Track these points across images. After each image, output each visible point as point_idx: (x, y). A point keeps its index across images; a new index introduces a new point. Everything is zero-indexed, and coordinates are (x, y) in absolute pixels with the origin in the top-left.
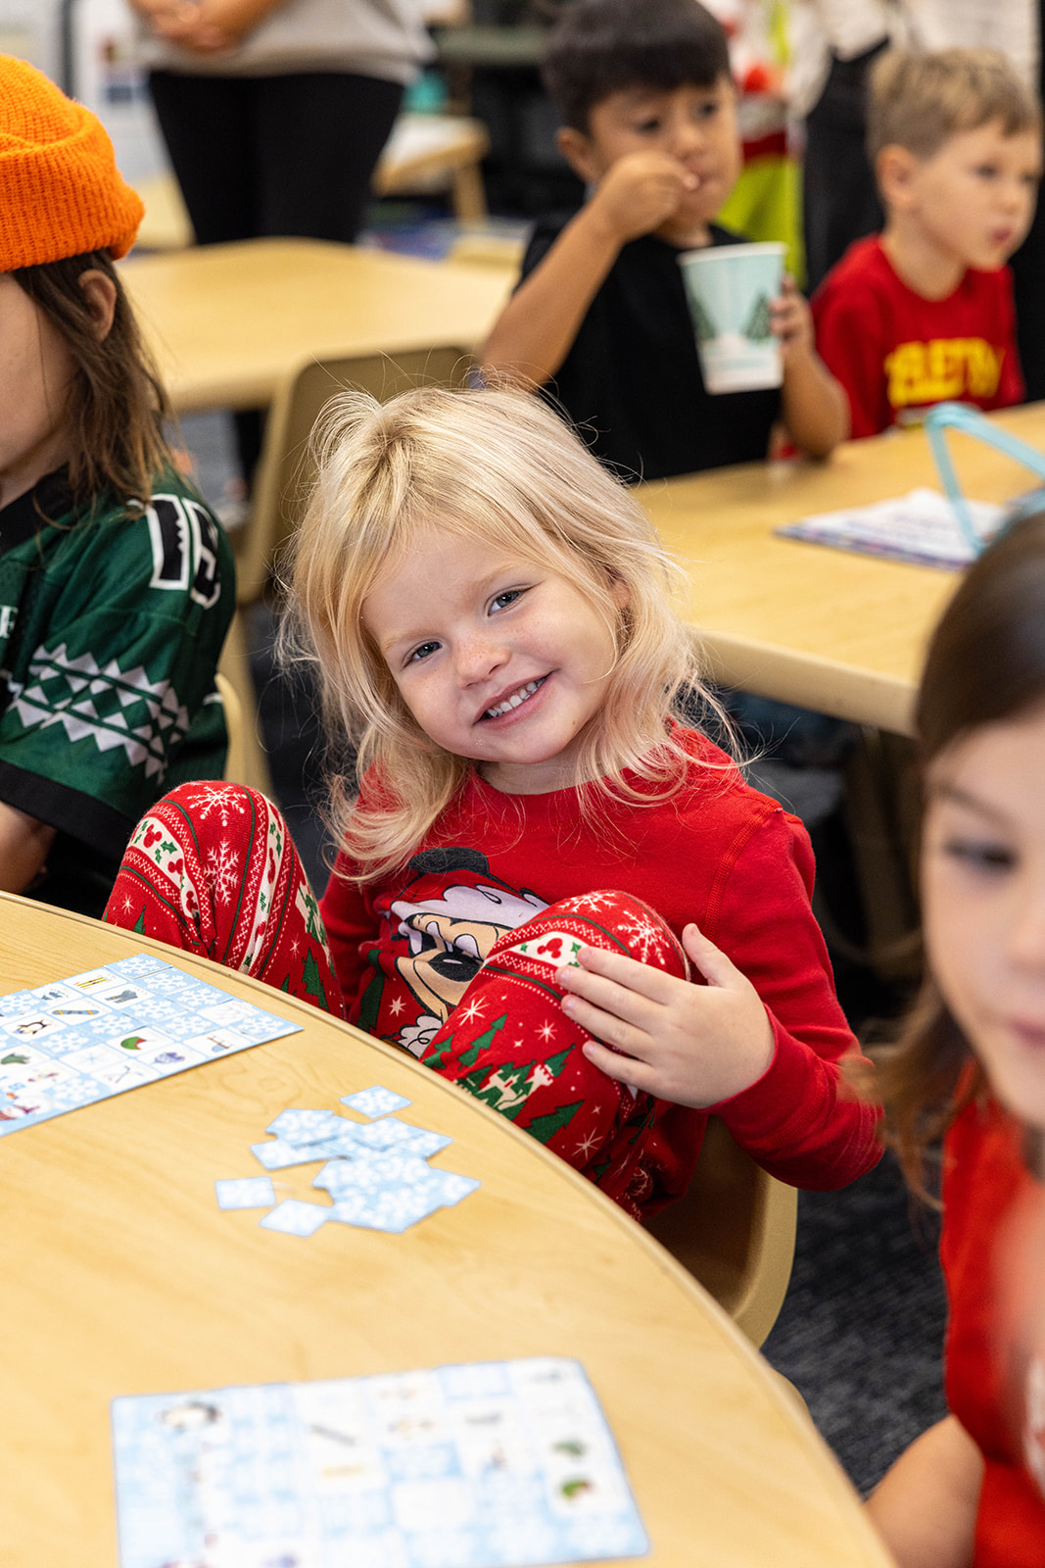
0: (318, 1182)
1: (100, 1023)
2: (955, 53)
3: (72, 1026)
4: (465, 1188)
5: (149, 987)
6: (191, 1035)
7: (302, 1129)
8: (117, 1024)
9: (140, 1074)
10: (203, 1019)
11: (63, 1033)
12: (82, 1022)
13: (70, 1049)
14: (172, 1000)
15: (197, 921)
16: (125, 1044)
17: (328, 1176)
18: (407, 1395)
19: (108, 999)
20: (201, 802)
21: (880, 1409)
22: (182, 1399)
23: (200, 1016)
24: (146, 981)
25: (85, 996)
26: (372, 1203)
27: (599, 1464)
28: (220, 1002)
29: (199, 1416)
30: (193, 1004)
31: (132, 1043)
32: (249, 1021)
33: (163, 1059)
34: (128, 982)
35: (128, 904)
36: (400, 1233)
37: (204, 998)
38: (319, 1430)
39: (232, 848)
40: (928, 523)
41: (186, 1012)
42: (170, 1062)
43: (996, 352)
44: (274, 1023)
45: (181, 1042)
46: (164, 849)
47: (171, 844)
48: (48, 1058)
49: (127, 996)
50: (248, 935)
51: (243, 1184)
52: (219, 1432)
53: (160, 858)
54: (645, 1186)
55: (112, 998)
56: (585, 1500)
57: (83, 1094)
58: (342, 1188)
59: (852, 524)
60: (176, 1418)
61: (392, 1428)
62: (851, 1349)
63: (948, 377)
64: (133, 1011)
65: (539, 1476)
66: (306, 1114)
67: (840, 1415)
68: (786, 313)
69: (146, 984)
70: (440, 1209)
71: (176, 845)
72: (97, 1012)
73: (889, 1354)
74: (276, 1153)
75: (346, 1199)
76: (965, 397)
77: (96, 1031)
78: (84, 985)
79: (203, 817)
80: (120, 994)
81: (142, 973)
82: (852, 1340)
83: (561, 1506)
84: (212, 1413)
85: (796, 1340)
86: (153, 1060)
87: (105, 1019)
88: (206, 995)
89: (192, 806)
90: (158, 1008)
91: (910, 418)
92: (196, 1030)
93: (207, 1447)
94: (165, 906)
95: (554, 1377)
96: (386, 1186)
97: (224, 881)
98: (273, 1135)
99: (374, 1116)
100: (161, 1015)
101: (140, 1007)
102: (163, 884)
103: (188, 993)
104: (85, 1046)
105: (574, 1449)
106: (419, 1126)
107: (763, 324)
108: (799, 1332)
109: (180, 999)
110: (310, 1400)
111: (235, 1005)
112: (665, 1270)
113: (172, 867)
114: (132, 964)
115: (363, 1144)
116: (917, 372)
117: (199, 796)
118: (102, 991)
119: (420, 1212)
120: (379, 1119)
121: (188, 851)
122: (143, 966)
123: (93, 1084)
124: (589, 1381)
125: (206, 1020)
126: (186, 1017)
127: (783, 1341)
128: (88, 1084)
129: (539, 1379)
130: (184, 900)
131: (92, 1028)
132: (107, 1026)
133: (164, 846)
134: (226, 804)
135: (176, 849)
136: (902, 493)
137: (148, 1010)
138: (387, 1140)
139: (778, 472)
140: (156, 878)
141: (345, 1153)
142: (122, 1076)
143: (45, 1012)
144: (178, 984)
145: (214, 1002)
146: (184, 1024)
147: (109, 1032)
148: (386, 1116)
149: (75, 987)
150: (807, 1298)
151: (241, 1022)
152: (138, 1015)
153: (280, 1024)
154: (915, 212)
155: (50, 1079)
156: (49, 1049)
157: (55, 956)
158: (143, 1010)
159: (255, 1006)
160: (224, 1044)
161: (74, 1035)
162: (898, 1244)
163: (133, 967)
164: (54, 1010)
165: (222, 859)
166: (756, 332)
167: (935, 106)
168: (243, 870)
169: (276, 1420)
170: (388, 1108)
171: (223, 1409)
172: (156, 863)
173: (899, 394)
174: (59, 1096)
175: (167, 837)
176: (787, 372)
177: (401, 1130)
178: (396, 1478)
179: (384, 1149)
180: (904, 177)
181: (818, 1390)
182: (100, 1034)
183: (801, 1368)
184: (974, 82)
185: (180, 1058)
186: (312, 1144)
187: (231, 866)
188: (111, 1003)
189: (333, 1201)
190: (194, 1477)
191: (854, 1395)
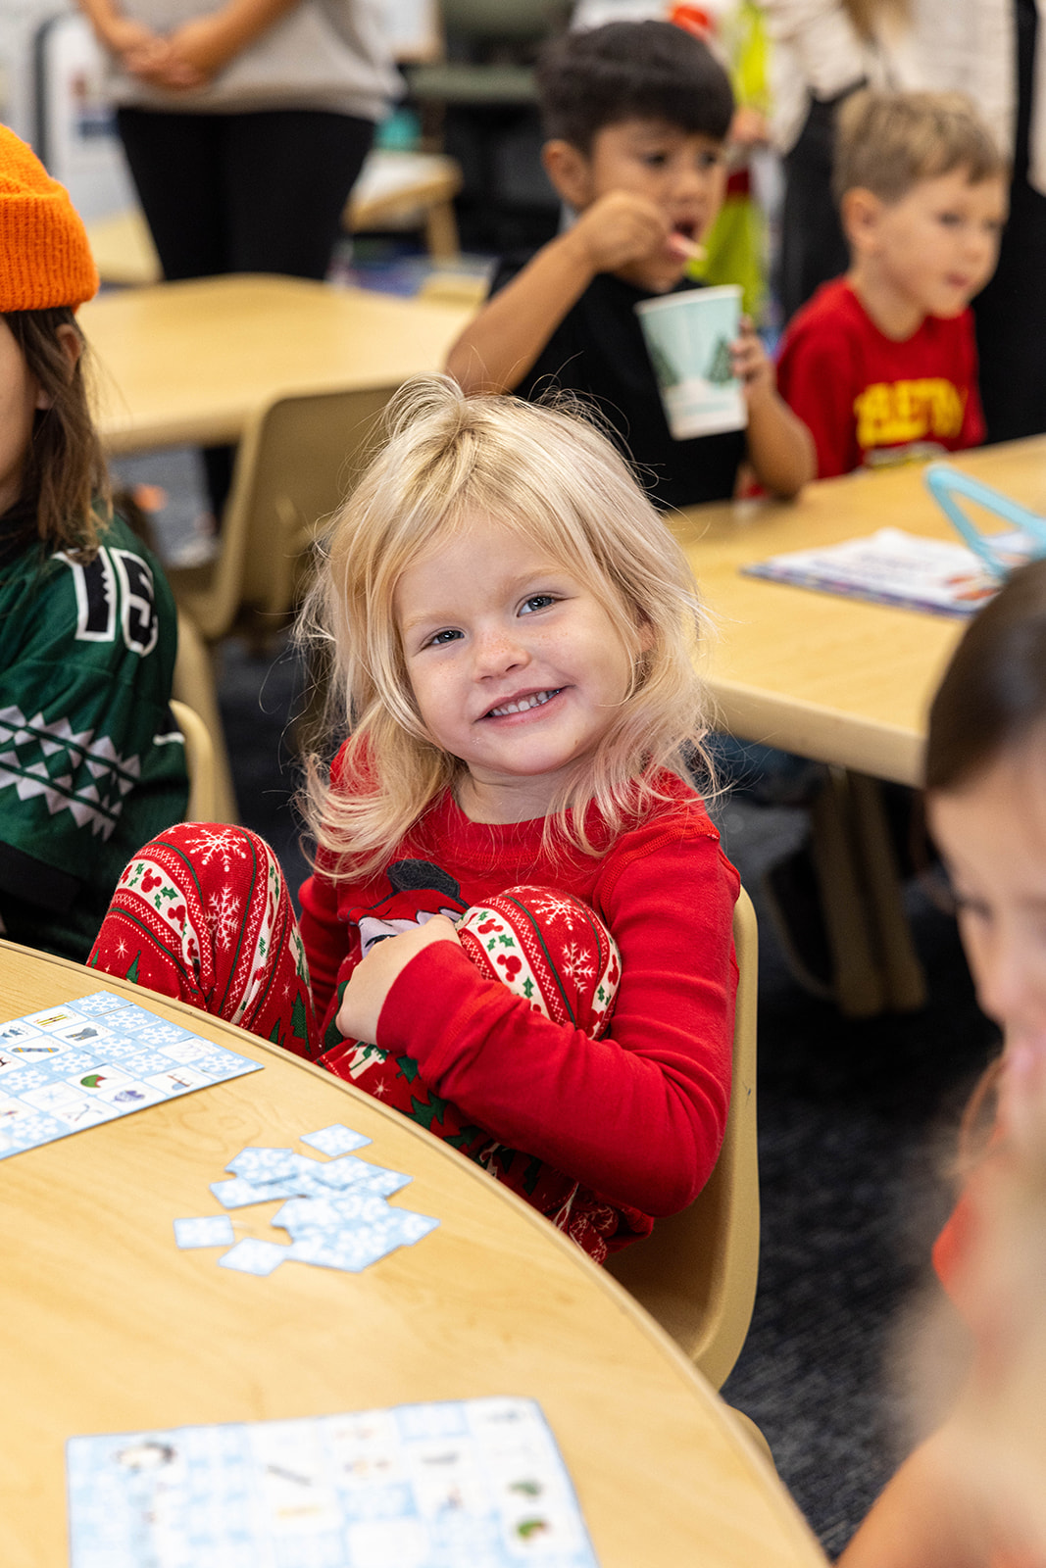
0: (277, 1221)
1: (59, 1060)
2: (922, 97)
3: (32, 1064)
4: (424, 1227)
5: (110, 1024)
6: (152, 1073)
7: (262, 1168)
8: (77, 1062)
9: (100, 1112)
10: (164, 1056)
11: (22, 1071)
12: (41, 1059)
13: (29, 1087)
14: (133, 1037)
15: (197, 968)
16: (84, 1082)
17: (288, 1215)
18: (363, 1435)
19: (68, 1037)
20: (202, 847)
21: (843, 1446)
22: (138, 1439)
23: (160, 1054)
24: (106, 1018)
25: (45, 1033)
26: (331, 1242)
27: (556, 1505)
28: (181, 1040)
29: (155, 1455)
30: (154, 1042)
31: (91, 1081)
32: (209, 1059)
33: (122, 1097)
34: (89, 1020)
35: (122, 948)
36: (358, 1273)
37: (165, 1036)
38: (276, 1470)
39: (234, 893)
40: (893, 563)
41: (146, 1050)
42: (130, 1100)
43: (959, 391)
44: (236, 1062)
45: (141, 1080)
46: (164, 895)
47: (172, 890)
48: (7, 1096)
49: (87, 1033)
50: (246, 981)
51: (202, 1223)
52: (174, 1472)
53: (160, 903)
54: (610, 1221)
55: (72, 1036)
56: (540, 1540)
57: (42, 1132)
58: (300, 1228)
59: (818, 563)
60: (131, 1458)
61: (349, 1468)
62: (815, 1386)
63: (914, 417)
64: (94, 1049)
65: (495, 1516)
66: (266, 1152)
67: (803, 1453)
68: (746, 354)
69: (107, 1022)
70: (399, 1248)
71: (177, 891)
72: (57, 1050)
73: (853, 1393)
74: (235, 1192)
75: (305, 1238)
76: (929, 437)
77: (56, 1069)
78: (44, 1023)
79: (204, 862)
80: (81, 1031)
81: (103, 1010)
82: (816, 1377)
83: (517, 1547)
84: (168, 1453)
85: (761, 1378)
86: (112, 1098)
87: (65, 1057)
88: (167, 1032)
89: (193, 852)
90: (118, 1046)
91: (878, 458)
92: (156, 1068)
93: (162, 1487)
94: (164, 953)
95: (512, 1416)
96: (348, 1225)
97: (225, 926)
98: (233, 1174)
99: (334, 1155)
100: (121, 1053)
101: (100, 1044)
102: (162, 930)
103: (149, 1031)
104: (44, 1084)
105: (530, 1489)
106: (377, 1165)
107: (725, 366)
108: (764, 1369)
109: (140, 1037)
110: (266, 1440)
111: (196, 1043)
112: (624, 1310)
113: (172, 913)
114: (93, 1001)
115: (323, 1183)
116: (884, 413)
117: (198, 841)
118: (62, 1029)
119: (379, 1251)
120: (339, 1157)
121: (191, 898)
122: (104, 1004)
123: (52, 1122)
124: (546, 1420)
125: (167, 1058)
126: (147, 1055)
127: (748, 1379)
128: (47, 1122)
129: (496, 1418)
130: (185, 947)
131: (52, 1065)
132: (67, 1064)
133: (165, 891)
134: (228, 849)
135: (176, 896)
136: (868, 531)
137: (108, 1047)
138: (347, 1179)
139: (744, 510)
140: (156, 925)
141: (304, 1192)
142: (82, 1114)
143: (5, 1050)
144: (138, 1022)
145: (174, 1040)
146: (144, 1062)
147: (68, 1070)
148: (345, 1155)
149: (35, 1025)
150: (771, 1336)
151: (201, 1060)
152: (98, 1052)
153: (241, 1062)
154: (879, 254)
155: (9, 1117)
156: (9, 1087)
157: (16, 993)
158: (103, 1048)
159: (216, 1043)
160: (184, 1082)
161: (34, 1073)
162: (863, 1282)
163: (94, 1004)
164: (15, 1047)
165: (224, 905)
166: (719, 376)
167: (901, 151)
168: (243, 916)
169: (232, 1460)
170: (349, 1147)
171: (177, 1449)
172: (156, 908)
173: (868, 434)
174: (17, 1134)
175: (167, 882)
176: (752, 414)
177: (361, 1169)
178: (352, 1518)
179: (344, 1187)
180: (869, 220)
181: (782, 1428)
182: (60, 1072)
183: (766, 1406)
184: (941, 128)
185: (140, 1097)
186: (272, 1183)
187: (233, 912)
188: (71, 1041)
189: (293, 1240)
190: (149, 1518)
191: (819, 1432)
